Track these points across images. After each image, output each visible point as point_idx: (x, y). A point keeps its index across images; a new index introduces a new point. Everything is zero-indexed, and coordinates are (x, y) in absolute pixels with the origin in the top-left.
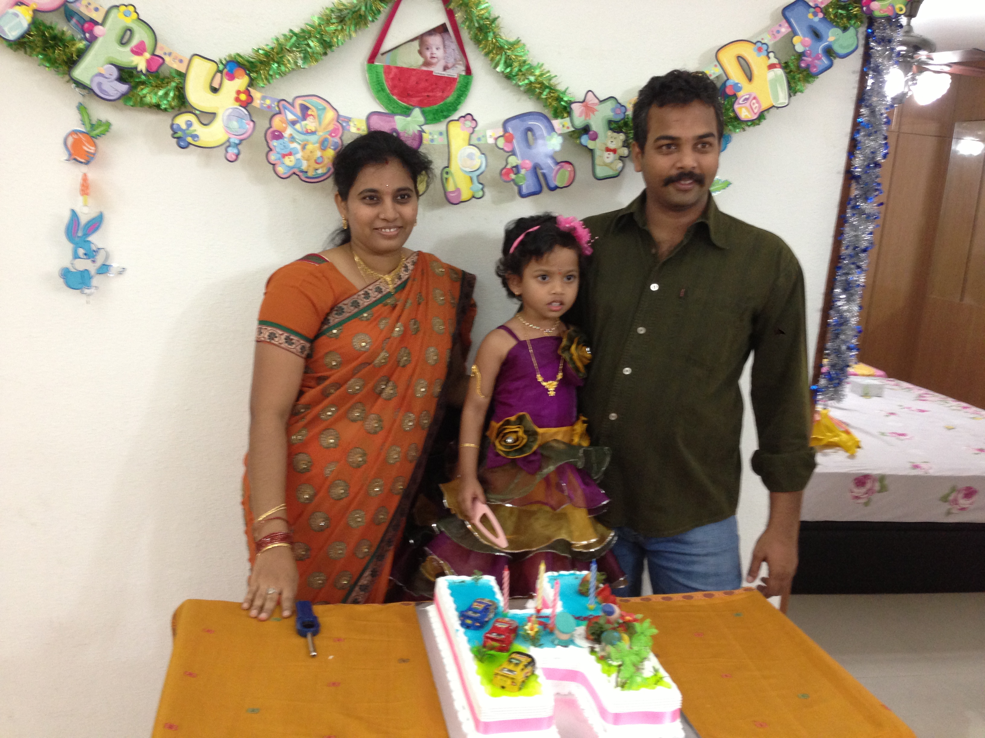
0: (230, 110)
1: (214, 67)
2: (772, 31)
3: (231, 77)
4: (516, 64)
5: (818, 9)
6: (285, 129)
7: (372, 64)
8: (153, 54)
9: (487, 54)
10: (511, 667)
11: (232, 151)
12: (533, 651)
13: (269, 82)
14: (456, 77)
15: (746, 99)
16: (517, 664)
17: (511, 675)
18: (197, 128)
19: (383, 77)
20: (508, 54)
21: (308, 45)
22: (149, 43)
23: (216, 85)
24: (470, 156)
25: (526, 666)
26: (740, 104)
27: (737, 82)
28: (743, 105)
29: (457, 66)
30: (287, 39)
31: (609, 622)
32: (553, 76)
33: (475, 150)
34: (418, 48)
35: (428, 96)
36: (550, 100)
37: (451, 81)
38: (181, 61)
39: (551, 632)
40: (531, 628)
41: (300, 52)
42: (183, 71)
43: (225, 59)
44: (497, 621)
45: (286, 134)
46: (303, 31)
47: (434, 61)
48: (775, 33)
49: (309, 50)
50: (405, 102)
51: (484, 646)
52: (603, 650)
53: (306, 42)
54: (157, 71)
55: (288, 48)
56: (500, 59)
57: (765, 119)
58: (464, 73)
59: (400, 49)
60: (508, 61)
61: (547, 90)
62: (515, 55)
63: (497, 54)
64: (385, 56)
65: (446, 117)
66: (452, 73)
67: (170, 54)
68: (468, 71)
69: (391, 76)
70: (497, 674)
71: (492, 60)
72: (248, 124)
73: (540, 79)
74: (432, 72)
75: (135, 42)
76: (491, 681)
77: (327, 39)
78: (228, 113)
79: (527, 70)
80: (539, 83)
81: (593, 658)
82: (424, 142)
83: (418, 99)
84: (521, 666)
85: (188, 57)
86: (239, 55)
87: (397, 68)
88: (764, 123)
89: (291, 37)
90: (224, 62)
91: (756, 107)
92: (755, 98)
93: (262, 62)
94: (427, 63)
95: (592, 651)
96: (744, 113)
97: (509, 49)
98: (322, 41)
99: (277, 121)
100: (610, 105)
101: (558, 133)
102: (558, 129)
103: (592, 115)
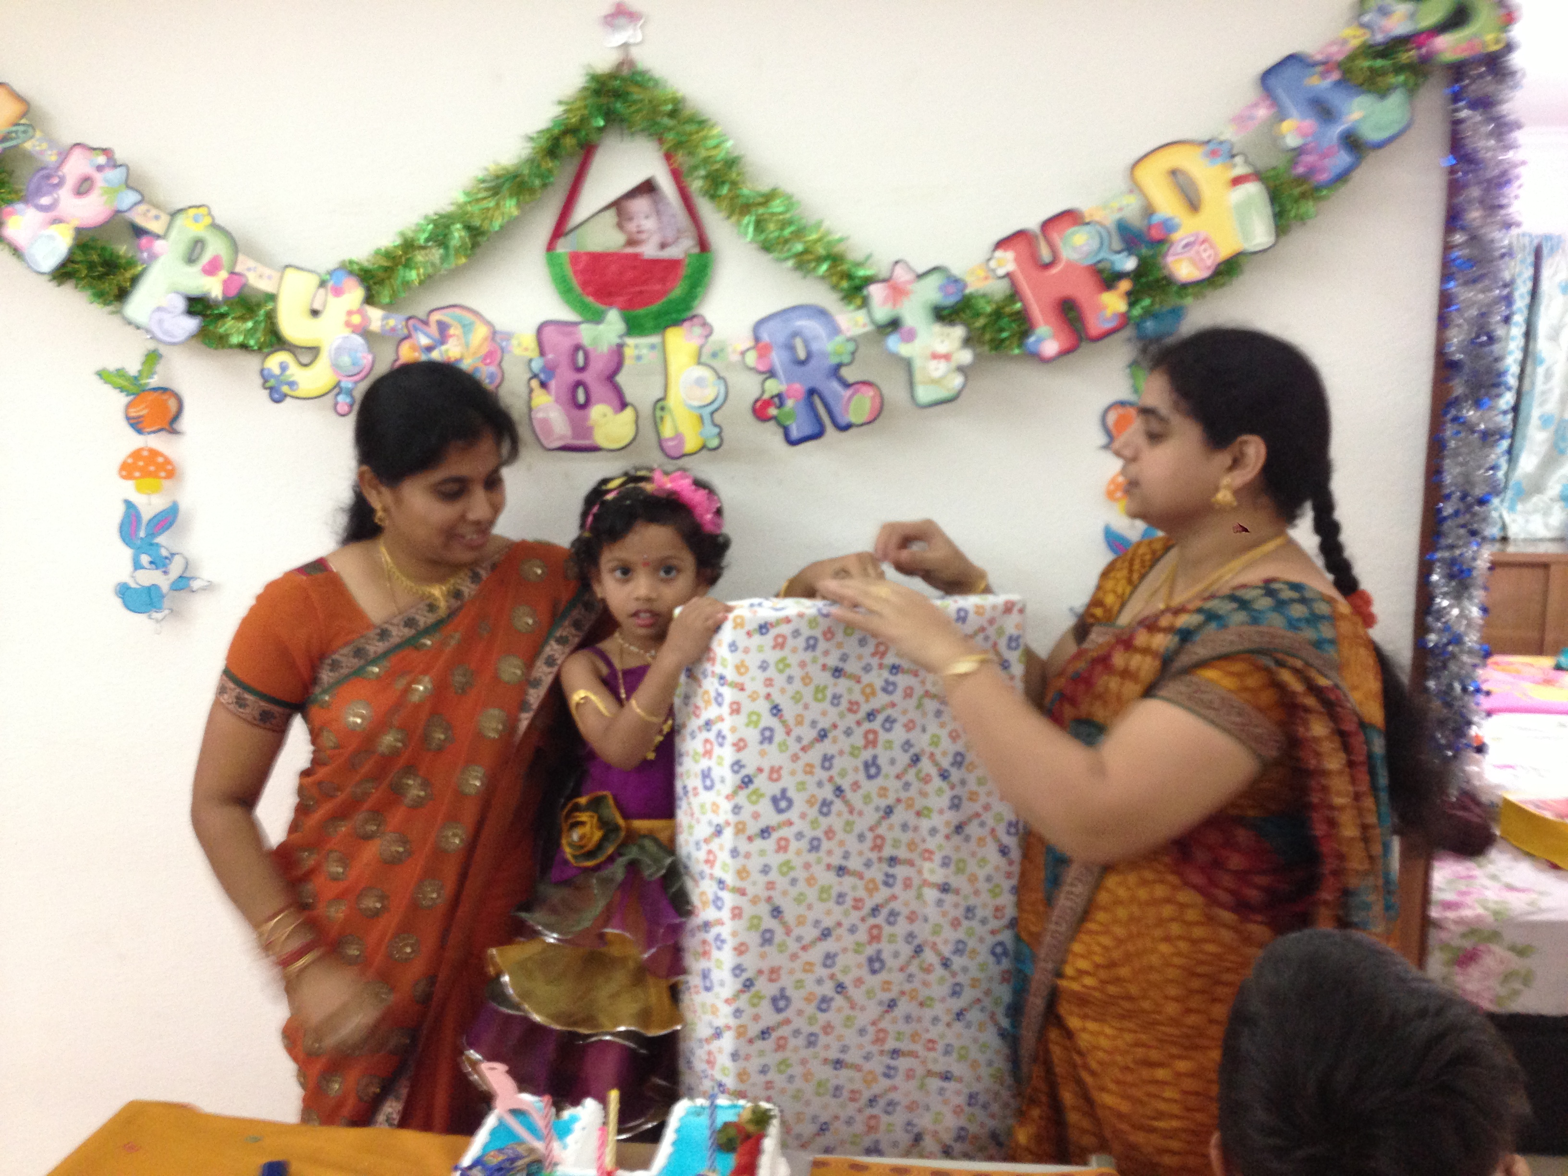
0: (340, 341)
1: (314, 280)
2: (1241, 118)
3: (338, 292)
4: (772, 226)
5: (1330, 66)
7: (553, 253)
8: (232, 273)
9: (731, 216)
11: (344, 400)
15: (1189, 245)
18: (295, 372)
19: (569, 270)
20: (759, 212)
21: (450, 235)
22: (226, 256)
23: (317, 306)
24: (700, 382)
26: (1176, 254)
27: (1169, 215)
28: (1183, 255)
30: (419, 229)
32: (839, 239)
33: (706, 373)
34: (615, 220)
35: (641, 292)
36: (835, 278)
38: (270, 277)
41: (438, 248)
42: (273, 291)
46: (442, 216)
47: (643, 236)
48: (1244, 120)
49: (451, 242)
50: (599, 304)
53: (446, 232)
54: (238, 296)
55: (422, 242)
56: (748, 221)
58: (697, 250)
59: (589, 226)
60: (760, 223)
61: (828, 262)
62: (772, 213)
63: (741, 214)
64: (572, 235)
66: (674, 253)
67: (255, 269)
68: (703, 245)
69: (581, 266)
71: (737, 224)
72: (364, 358)
73: (815, 247)
74: (640, 255)
75: (207, 257)
77: (477, 222)
78: (336, 344)
79: (793, 233)
83: (626, 298)
86: (351, 261)
87: (588, 254)
89: (426, 227)
90: (331, 271)
91: (1209, 257)
92: (1205, 240)
93: (386, 269)
94: (631, 242)
96: (1183, 271)
97: (762, 204)
98: (468, 228)
99: (405, 350)
100: (936, 280)
101: (849, 334)
102: (848, 330)
103: (904, 299)
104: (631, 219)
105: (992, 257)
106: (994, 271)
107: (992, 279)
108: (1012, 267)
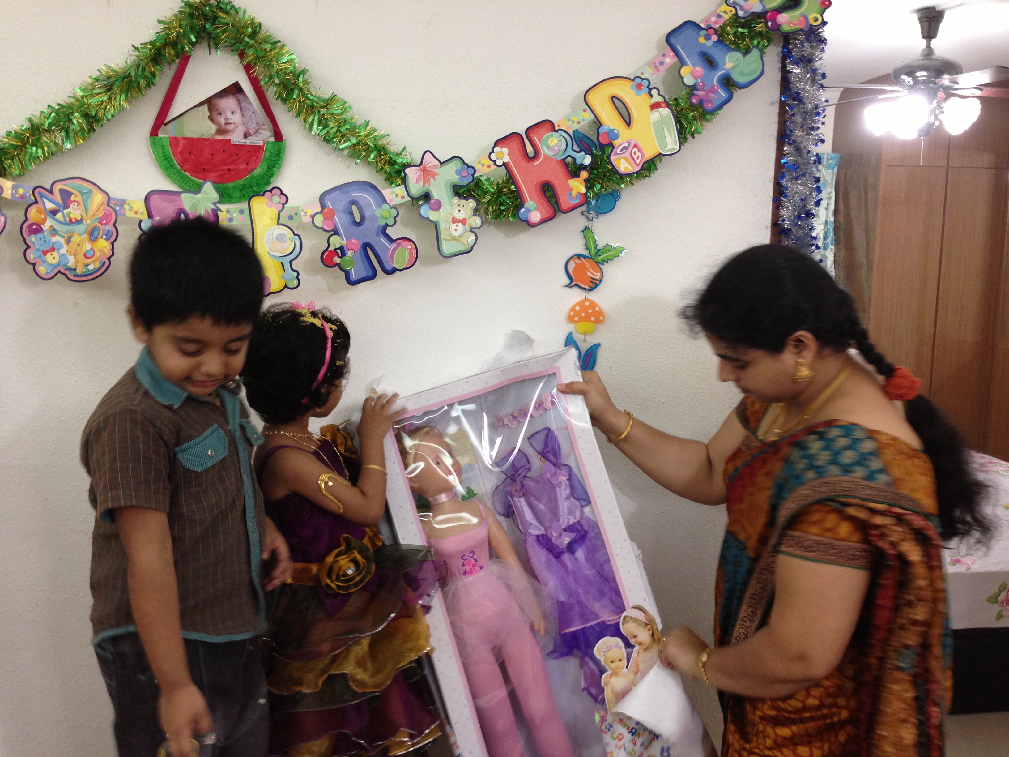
2: (655, 63)
4: (331, 124)
5: (711, 31)
6: (44, 221)
7: (156, 137)
9: (297, 115)
13: (25, 169)
15: (625, 148)
19: (170, 151)
20: (322, 113)
24: (280, 238)
26: (618, 154)
27: (612, 127)
28: (623, 155)
29: (261, 131)
30: (44, 115)
32: (382, 135)
33: (285, 231)
35: (229, 169)
36: (381, 164)
37: (256, 150)
41: (60, 131)
45: (46, 227)
46: (62, 106)
47: (231, 127)
48: (657, 65)
49: (72, 126)
50: (196, 178)
53: (67, 119)
56: (313, 120)
57: (657, 169)
58: (273, 140)
59: (187, 116)
60: (323, 121)
61: (375, 152)
62: (333, 114)
63: (309, 114)
64: (171, 125)
66: (256, 140)
69: (179, 149)
71: (305, 120)
73: (366, 140)
74: (230, 140)
77: (93, 113)
79: (349, 130)
80: (364, 145)
87: (184, 139)
89: (49, 114)
91: (638, 157)
92: (636, 146)
94: (221, 131)
96: (624, 165)
97: (323, 107)
98: (86, 116)
99: (33, 213)
100: (454, 166)
101: (391, 204)
102: (391, 200)
103: (431, 180)
104: (220, 114)
105: (493, 152)
106: (494, 161)
107: (493, 167)
108: (507, 159)
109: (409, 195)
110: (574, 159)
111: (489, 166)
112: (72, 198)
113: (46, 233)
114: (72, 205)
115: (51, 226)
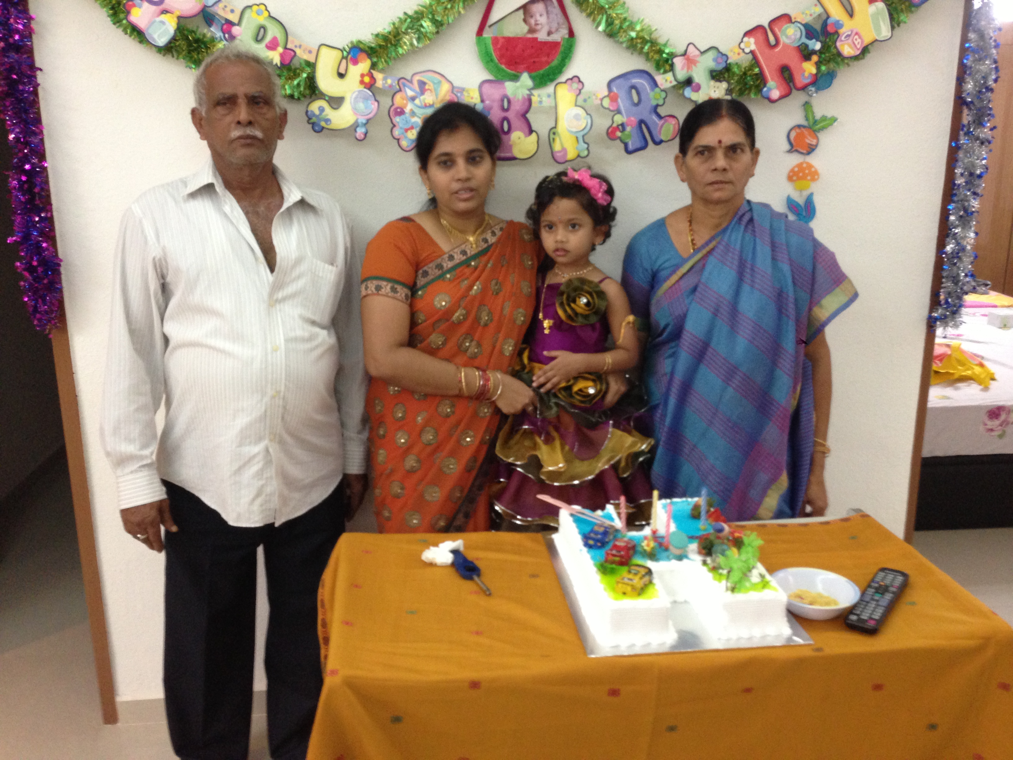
0: (357, 93)
1: (338, 54)
3: (355, 62)
4: (617, 22)
6: (406, 105)
8: (286, 48)
9: (589, 15)
10: (631, 576)
11: (360, 131)
12: (650, 564)
13: (388, 64)
14: (559, 40)
15: (848, 36)
16: (636, 574)
17: (630, 582)
18: (329, 113)
19: (491, 48)
20: (608, 13)
21: (422, 26)
22: (281, 38)
23: (342, 71)
24: (577, 117)
25: (644, 576)
26: (842, 41)
27: (838, 19)
28: (847, 42)
29: (560, 30)
30: (402, 21)
31: (718, 538)
32: (654, 29)
33: (580, 111)
34: (522, 17)
35: (534, 62)
36: (652, 54)
37: (555, 45)
38: (310, 52)
39: (667, 549)
40: (648, 545)
41: (414, 33)
42: (312, 60)
43: (347, 46)
44: (617, 540)
45: (407, 110)
46: (416, 12)
47: (539, 27)
49: (422, 29)
50: (512, 70)
51: (606, 561)
52: (714, 561)
53: (419, 23)
54: (289, 64)
55: (403, 30)
56: (602, 19)
57: (869, 53)
58: (567, 36)
59: (506, 20)
60: (609, 20)
61: (649, 44)
62: (616, 14)
63: (598, 14)
64: (493, 28)
65: (552, 80)
66: (556, 37)
67: (300, 46)
68: (571, 34)
69: (499, 46)
70: (618, 582)
71: (594, 20)
72: (372, 104)
73: (641, 34)
74: (536, 39)
75: (268, 38)
76: (614, 590)
77: (439, 19)
78: (354, 96)
79: (628, 26)
80: (641, 38)
81: (705, 569)
82: (533, 105)
83: (525, 66)
84: (639, 576)
85: (317, 48)
86: (360, 42)
87: (504, 38)
88: (868, 56)
89: (406, 20)
90: (348, 49)
91: (858, 43)
92: (857, 34)
93: (380, 46)
94: (532, 30)
95: (705, 563)
96: (847, 50)
97: (610, 8)
98: (434, 22)
99: (398, 99)
100: (711, 55)
101: (662, 88)
102: (662, 85)
103: (694, 67)
104: (532, 17)
105: (742, 42)
106: (743, 50)
107: (742, 55)
108: (753, 47)
109: (676, 79)
110: (807, 46)
111: (739, 54)
112: (427, 87)
113: (407, 115)
114: (426, 93)
115: (411, 110)
